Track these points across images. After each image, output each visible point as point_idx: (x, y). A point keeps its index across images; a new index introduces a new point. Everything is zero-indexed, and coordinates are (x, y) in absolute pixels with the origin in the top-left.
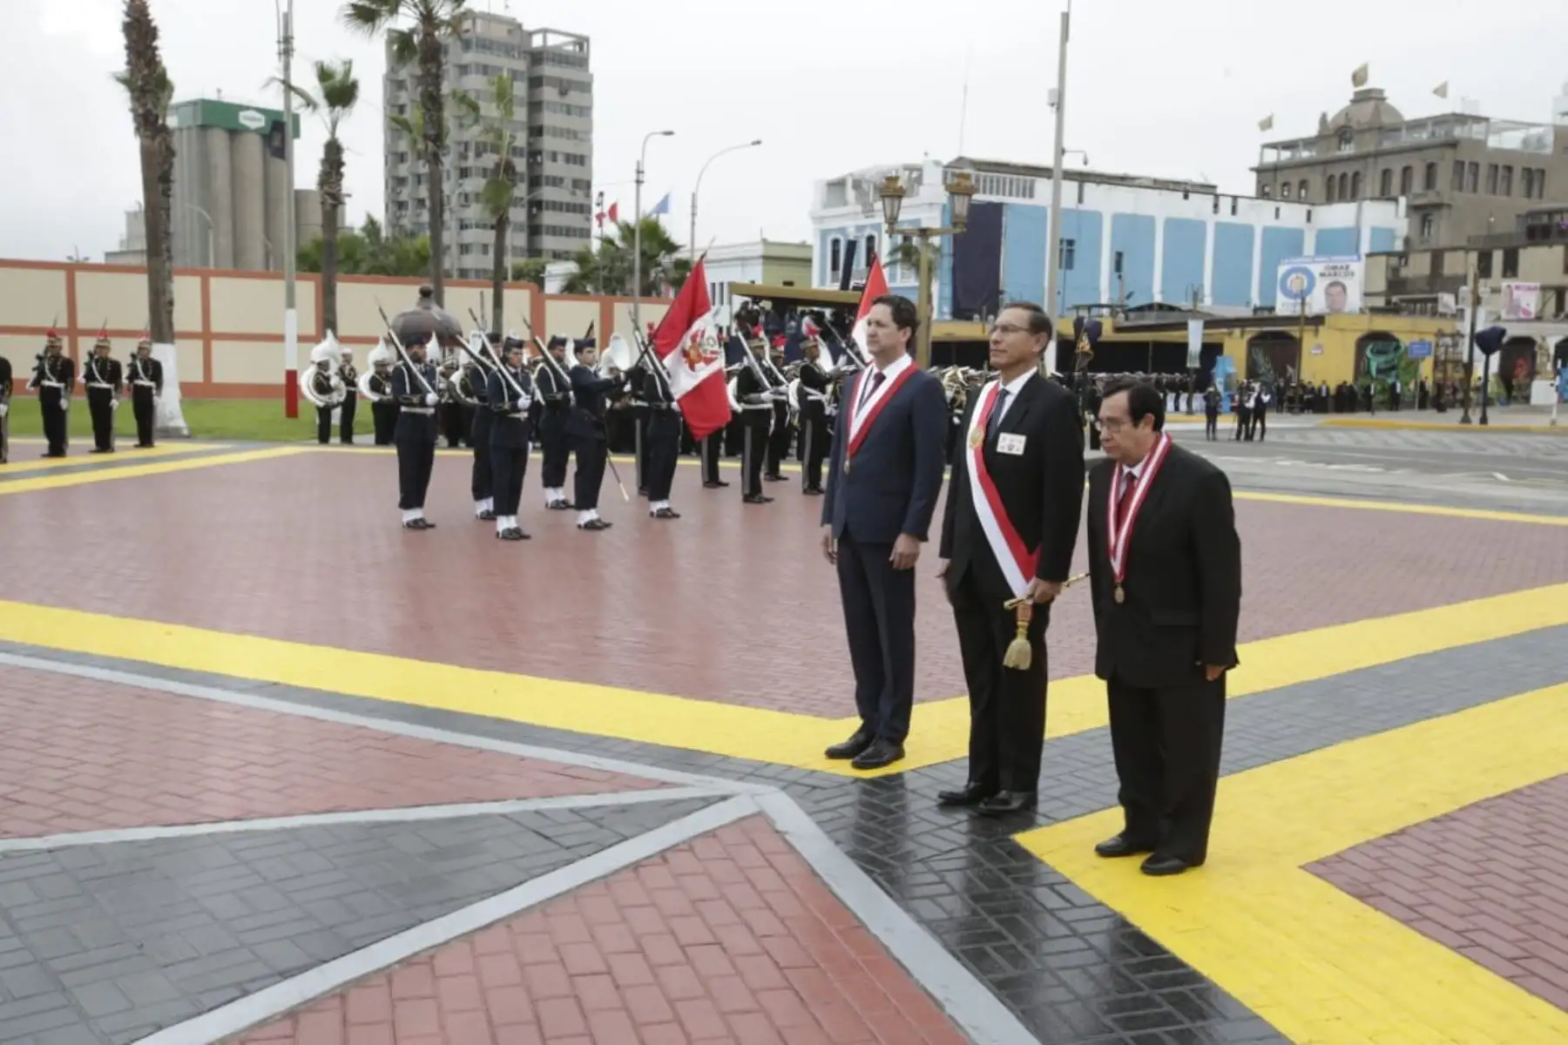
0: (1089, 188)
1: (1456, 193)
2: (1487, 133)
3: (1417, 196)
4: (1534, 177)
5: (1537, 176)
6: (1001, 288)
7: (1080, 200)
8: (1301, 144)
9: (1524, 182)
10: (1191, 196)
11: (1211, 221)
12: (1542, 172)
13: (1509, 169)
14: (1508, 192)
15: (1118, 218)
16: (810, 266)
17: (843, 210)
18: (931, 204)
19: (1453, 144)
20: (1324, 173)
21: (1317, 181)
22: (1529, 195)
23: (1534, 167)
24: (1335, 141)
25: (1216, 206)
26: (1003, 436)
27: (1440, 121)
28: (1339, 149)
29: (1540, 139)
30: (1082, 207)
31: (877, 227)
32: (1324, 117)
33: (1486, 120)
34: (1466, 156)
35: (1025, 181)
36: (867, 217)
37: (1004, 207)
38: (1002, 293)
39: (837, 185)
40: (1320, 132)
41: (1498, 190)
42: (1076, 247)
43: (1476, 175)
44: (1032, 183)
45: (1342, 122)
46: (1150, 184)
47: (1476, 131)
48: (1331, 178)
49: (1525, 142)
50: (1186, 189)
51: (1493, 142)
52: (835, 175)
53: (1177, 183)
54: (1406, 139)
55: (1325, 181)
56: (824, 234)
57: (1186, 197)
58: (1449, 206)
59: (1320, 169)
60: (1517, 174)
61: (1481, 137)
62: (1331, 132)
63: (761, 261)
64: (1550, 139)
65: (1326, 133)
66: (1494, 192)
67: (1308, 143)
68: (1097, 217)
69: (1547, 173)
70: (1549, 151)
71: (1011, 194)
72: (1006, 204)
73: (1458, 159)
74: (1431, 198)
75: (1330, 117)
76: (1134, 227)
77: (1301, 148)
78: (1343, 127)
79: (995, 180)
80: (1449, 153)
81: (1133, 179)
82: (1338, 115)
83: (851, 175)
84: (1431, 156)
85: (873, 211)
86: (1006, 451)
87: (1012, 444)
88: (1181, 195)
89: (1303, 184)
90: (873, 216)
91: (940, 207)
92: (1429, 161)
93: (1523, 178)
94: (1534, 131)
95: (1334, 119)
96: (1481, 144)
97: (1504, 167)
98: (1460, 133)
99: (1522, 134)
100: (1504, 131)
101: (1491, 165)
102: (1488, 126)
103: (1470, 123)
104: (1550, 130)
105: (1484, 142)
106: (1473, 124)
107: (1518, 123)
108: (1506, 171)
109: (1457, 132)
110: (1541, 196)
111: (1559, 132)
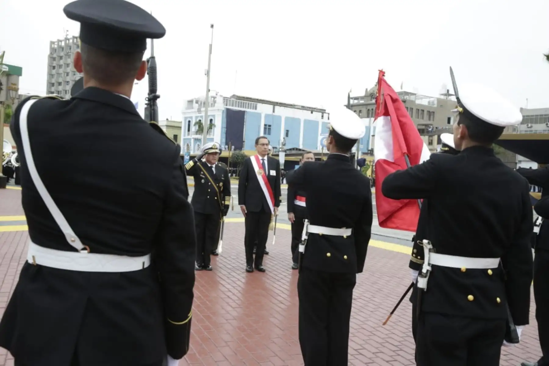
0: (277, 108)
2: (416, 99)
4: (431, 114)
5: (432, 114)
6: (244, 140)
7: (274, 111)
8: (360, 98)
10: (314, 112)
11: (321, 121)
12: (434, 112)
13: (423, 111)
14: (423, 118)
15: (287, 119)
16: (181, 129)
17: (193, 110)
18: (218, 110)
19: (405, 101)
20: (366, 108)
21: (364, 110)
22: (430, 119)
23: (431, 111)
24: (370, 98)
25: (322, 116)
26: (271, 171)
27: (400, 93)
28: (371, 101)
29: (433, 102)
30: (274, 114)
31: (202, 117)
32: (367, 89)
33: (415, 94)
34: (408, 105)
35: (253, 104)
36: (199, 113)
37: (246, 112)
38: (244, 142)
39: (191, 102)
40: (365, 94)
42: (271, 128)
43: (412, 112)
44: (256, 104)
45: (372, 92)
46: (300, 107)
47: (412, 98)
48: (369, 110)
49: (429, 102)
50: (312, 110)
51: (418, 102)
52: (190, 99)
53: (310, 108)
55: (367, 111)
56: (186, 118)
57: (312, 113)
59: (365, 106)
60: (425, 112)
61: (414, 100)
62: (369, 95)
63: (165, 127)
64: (436, 102)
65: (367, 95)
66: (418, 118)
67: (362, 98)
68: (279, 117)
70: (436, 106)
71: (248, 108)
72: (247, 112)
73: (406, 106)
75: (368, 90)
76: (293, 122)
77: (360, 99)
78: (372, 94)
79: (245, 103)
80: (404, 104)
81: (295, 105)
82: (371, 89)
83: (195, 99)
85: (201, 111)
86: (272, 175)
87: (273, 173)
88: (310, 112)
89: (360, 111)
90: (201, 113)
91: (222, 111)
93: (427, 114)
94: (432, 99)
95: (370, 91)
96: (413, 102)
97: (421, 110)
98: (406, 98)
99: (428, 100)
100: (422, 98)
101: (417, 109)
102: (416, 97)
103: (410, 95)
104: (436, 99)
105: (415, 101)
106: (411, 95)
107: (427, 96)
108: (422, 111)
109: (405, 97)
110: (433, 120)
111: (439, 100)
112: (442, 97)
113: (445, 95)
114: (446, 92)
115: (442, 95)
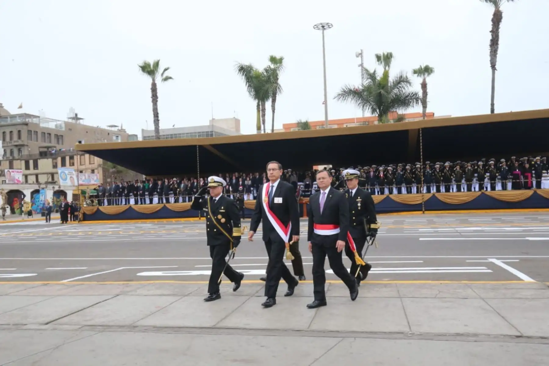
1: (30, 141)
2: (40, 122)
3: (15, 142)
4: (59, 137)
5: (60, 137)
9: (56, 140)
12: (62, 136)
13: (50, 134)
19: (26, 124)
22: (58, 143)
23: (59, 134)
26: (275, 198)
27: (21, 116)
29: (61, 125)
33: (39, 117)
34: (32, 128)
41: (46, 141)
43: (37, 135)
47: (35, 120)
49: (56, 126)
51: (42, 125)
54: (9, 121)
58: (27, 145)
60: (53, 136)
61: (38, 122)
64: (63, 126)
69: (64, 137)
70: (64, 129)
73: (29, 129)
74: (20, 142)
80: (25, 127)
84: (19, 128)
86: (277, 202)
87: (278, 200)
92: (19, 130)
93: (55, 138)
94: (58, 123)
96: (37, 125)
97: (48, 133)
98: (29, 121)
99: (55, 123)
100: (48, 122)
101: (42, 133)
102: (39, 120)
103: (32, 117)
104: (63, 122)
105: (39, 124)
106: (34, 118)
107: (53, 119)
108: (49, 136)
109: (27, 120)
110: (62, 144)
111: (66, 123)
112: (70, 121)
113: (73, 118)
114: (74, 116)
115: (70, 118)
